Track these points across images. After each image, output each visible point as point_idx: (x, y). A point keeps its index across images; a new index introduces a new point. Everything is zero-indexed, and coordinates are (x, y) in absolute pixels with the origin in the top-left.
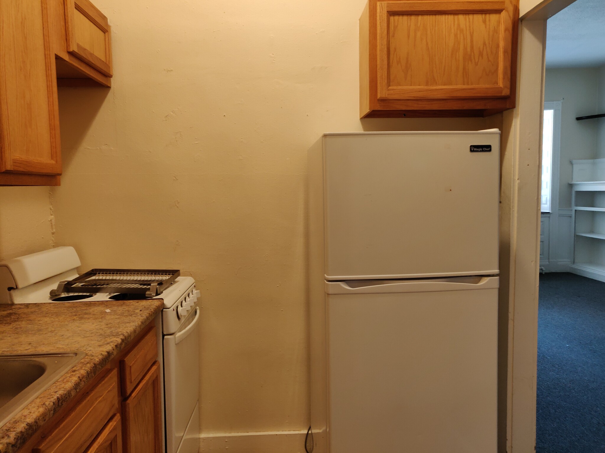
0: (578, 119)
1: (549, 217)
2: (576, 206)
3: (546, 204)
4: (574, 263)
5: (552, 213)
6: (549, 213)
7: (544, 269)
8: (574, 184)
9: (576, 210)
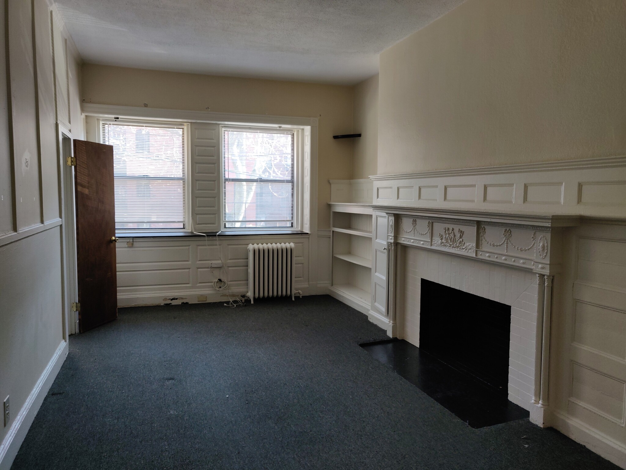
0: (335, 137)
1: (309, 238)
2: (334, 227)
3: (307, 224)
4: (332, 285)
5: (310, 234)
6: (308, 233)
7: (301, 293)
8: (331, 204)
9: (333, 231)
